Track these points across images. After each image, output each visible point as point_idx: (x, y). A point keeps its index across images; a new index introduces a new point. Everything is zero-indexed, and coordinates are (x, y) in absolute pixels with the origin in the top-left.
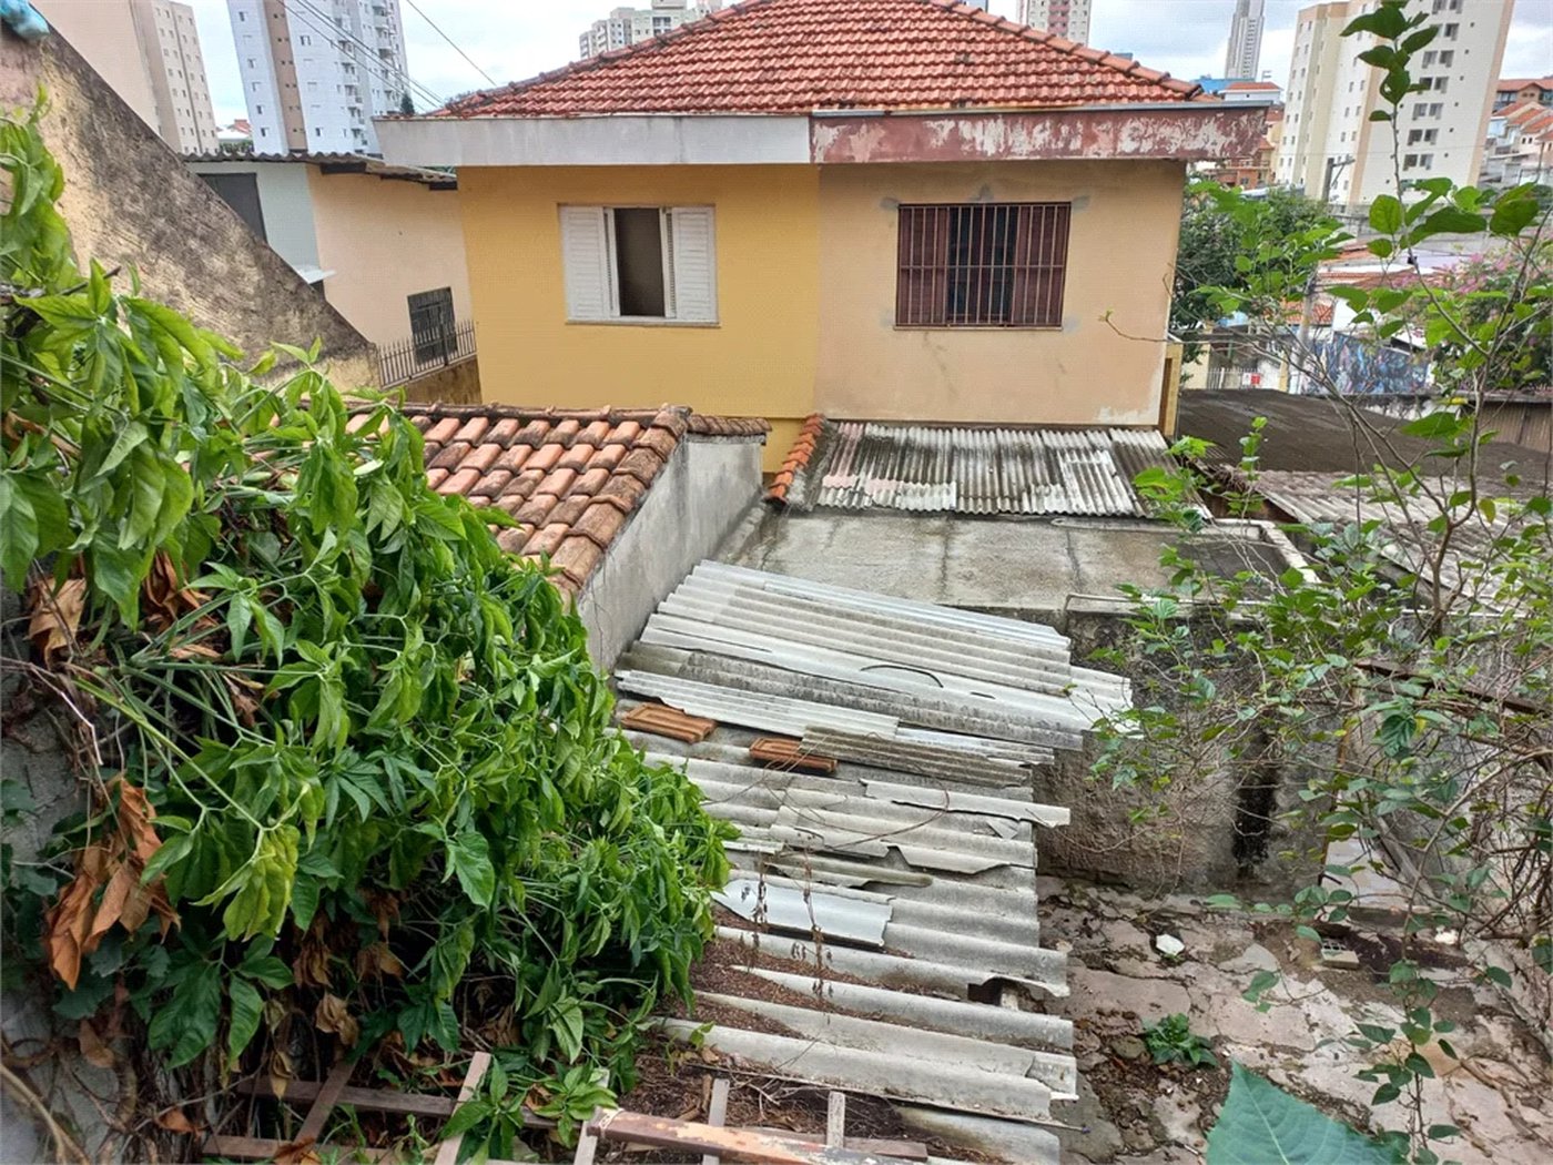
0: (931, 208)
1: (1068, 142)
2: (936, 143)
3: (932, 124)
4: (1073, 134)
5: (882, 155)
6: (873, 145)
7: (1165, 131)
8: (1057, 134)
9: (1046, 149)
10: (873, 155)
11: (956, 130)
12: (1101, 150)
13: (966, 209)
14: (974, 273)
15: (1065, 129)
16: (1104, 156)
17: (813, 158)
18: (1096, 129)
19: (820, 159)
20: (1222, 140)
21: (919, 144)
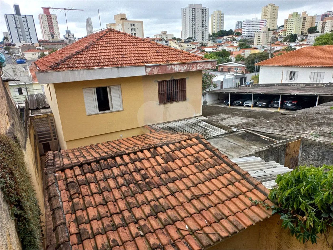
0: (163, 81)
1: (190, 68)
2: (168, 70)
3: (168, 66)
4: (190, 67)
5: (159, 73)
6: (157, 71)
7: (204, 65)
8: (188, 67)
9: (186, 70)
10: (157, 73)
11: (172, 67)
12: (194, 69)
13: (169, 81)
14: (172, 92)
15: (189, 66)
16: (195, 70)
17: (146, 74)
18: (194, 66)
19: (147, 74)
20: (211, 66)
21: (166, 70)
